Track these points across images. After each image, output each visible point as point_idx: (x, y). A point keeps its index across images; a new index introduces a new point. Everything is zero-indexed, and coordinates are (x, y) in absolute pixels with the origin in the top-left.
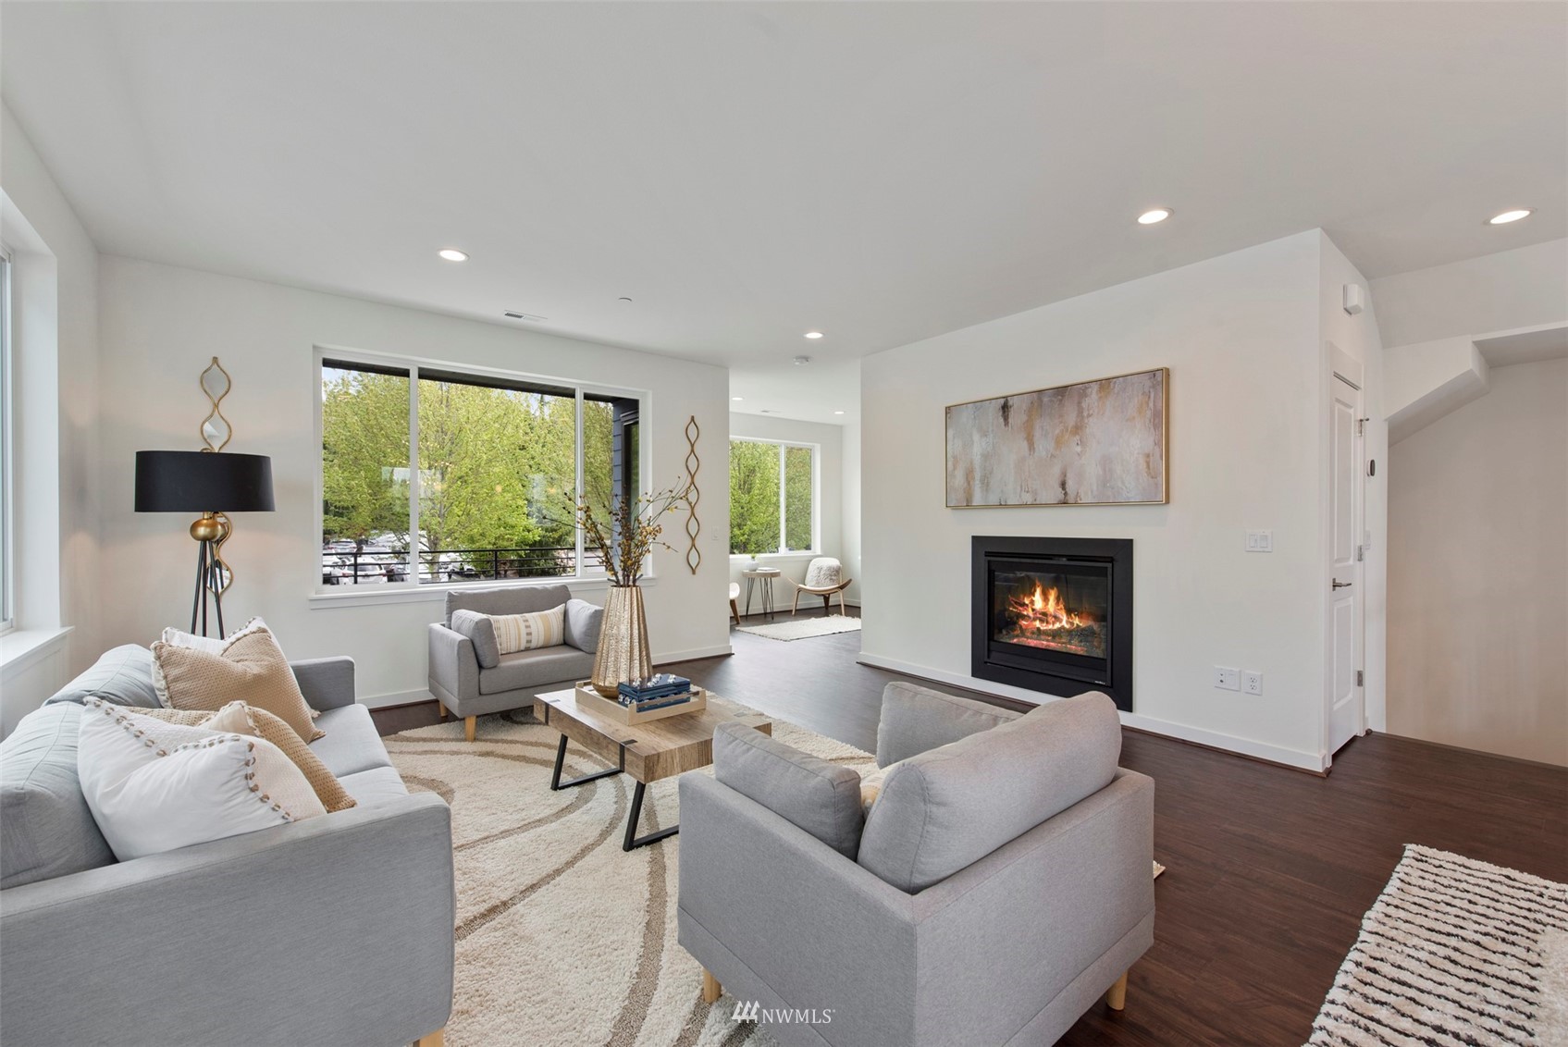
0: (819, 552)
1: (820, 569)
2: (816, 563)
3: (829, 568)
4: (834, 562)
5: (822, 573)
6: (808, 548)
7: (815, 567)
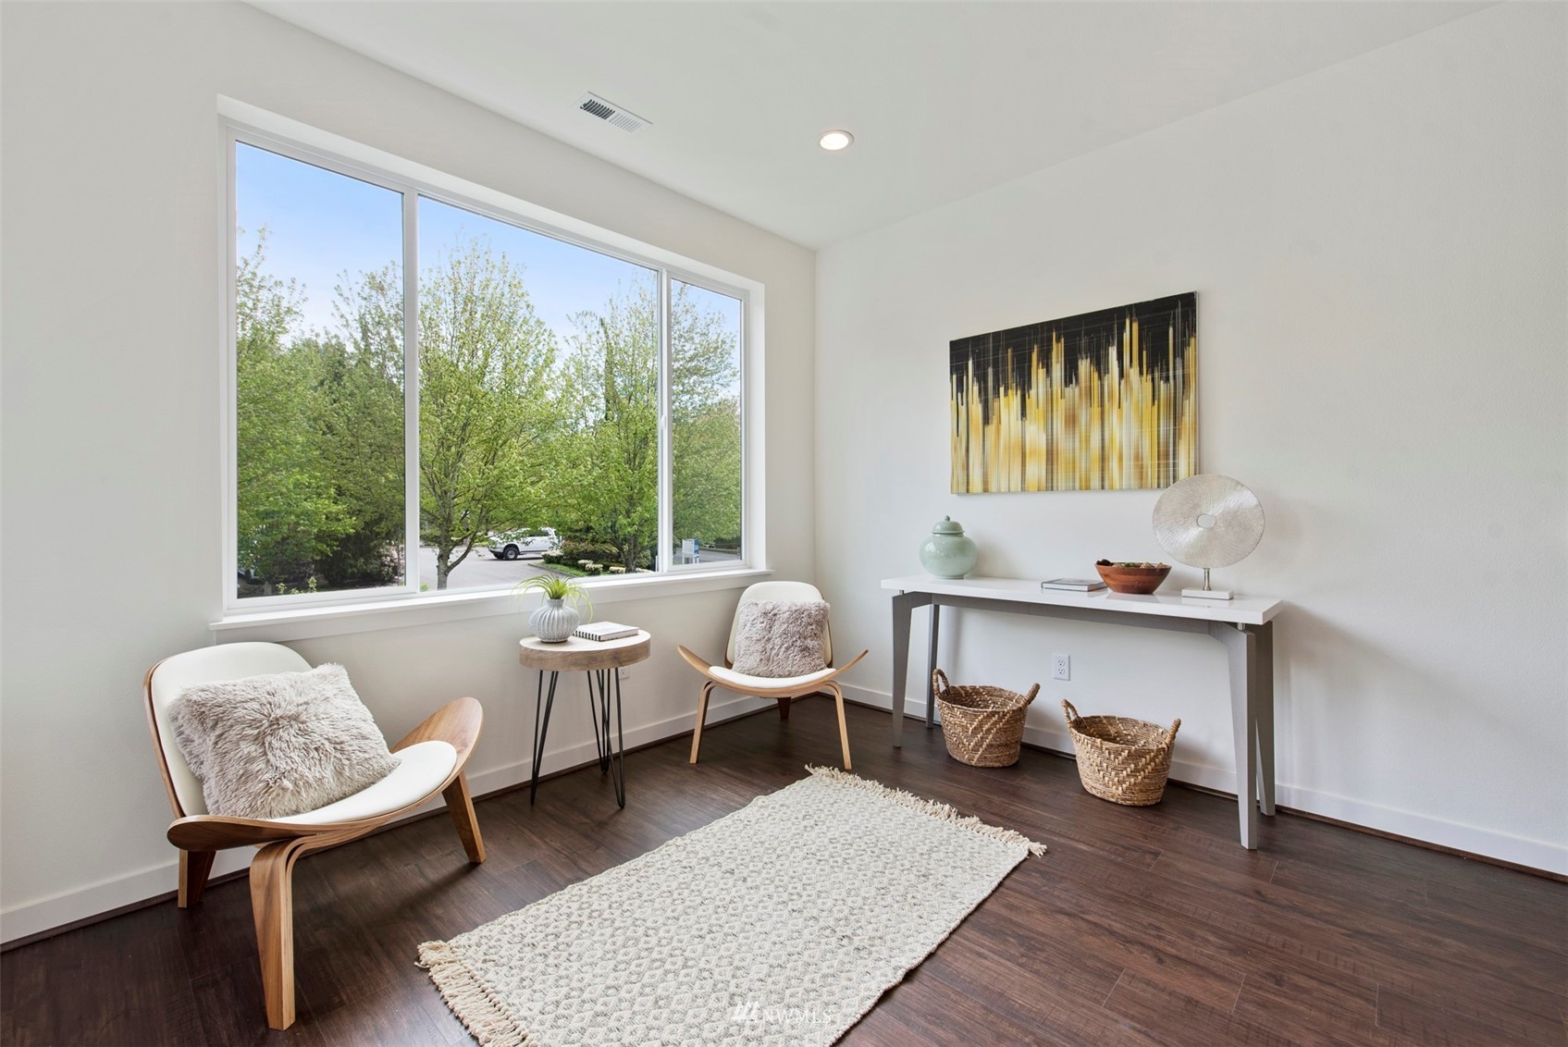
0: (761, 566)
1: (770, 616)
2: (760, 596)
3: (798, 614)
4: (806, 596)
5: (778, 628)
6: (730, 545)
7: (757, 612)
